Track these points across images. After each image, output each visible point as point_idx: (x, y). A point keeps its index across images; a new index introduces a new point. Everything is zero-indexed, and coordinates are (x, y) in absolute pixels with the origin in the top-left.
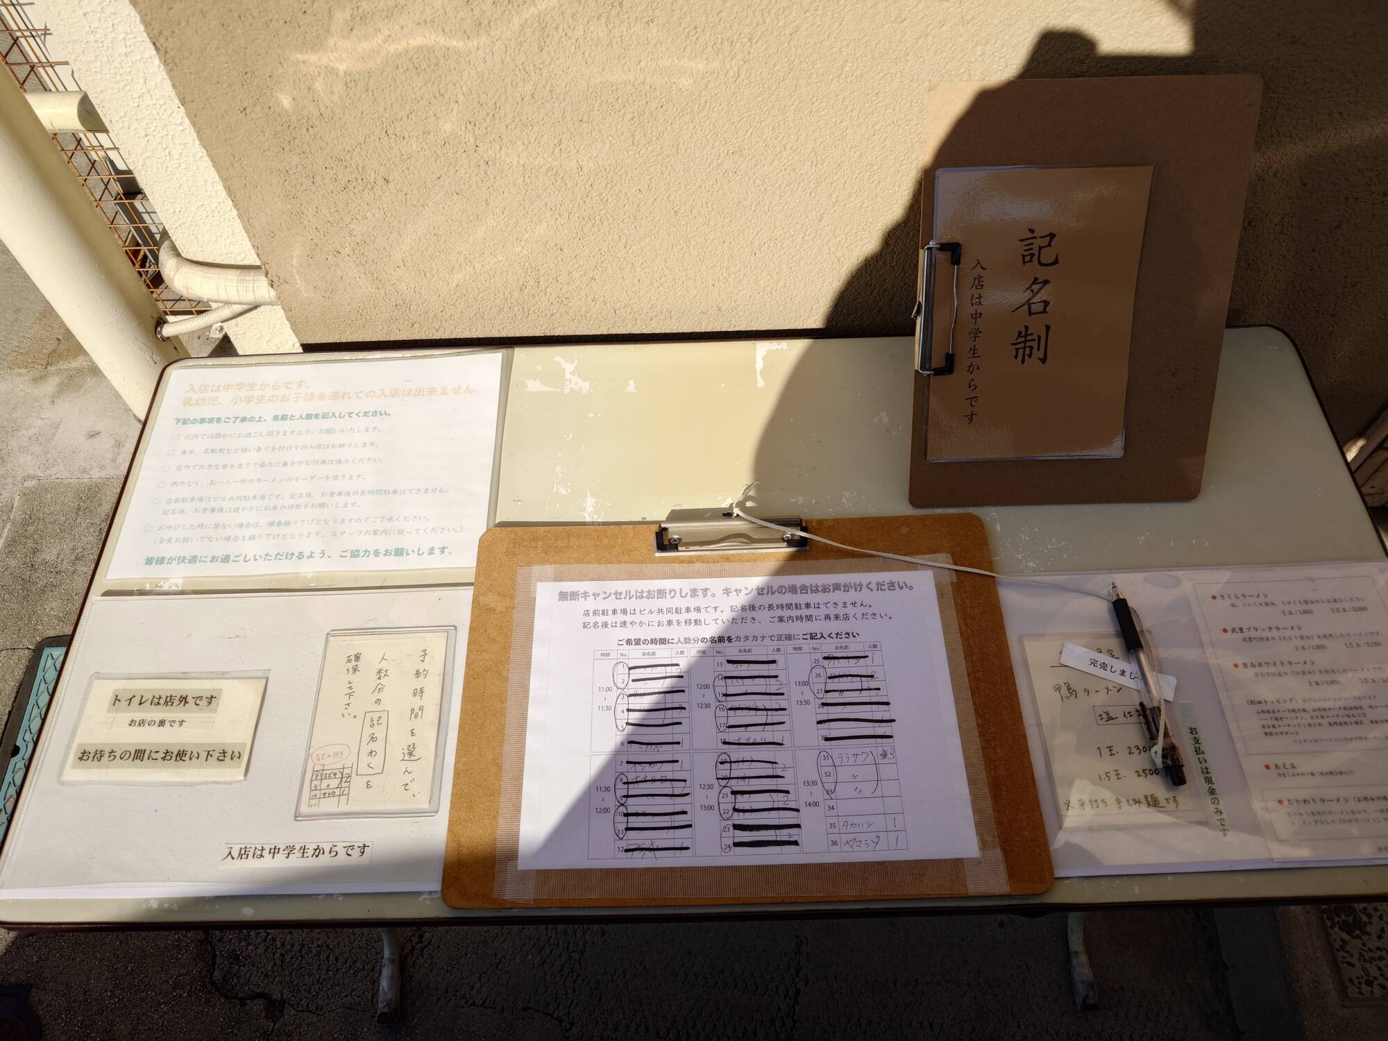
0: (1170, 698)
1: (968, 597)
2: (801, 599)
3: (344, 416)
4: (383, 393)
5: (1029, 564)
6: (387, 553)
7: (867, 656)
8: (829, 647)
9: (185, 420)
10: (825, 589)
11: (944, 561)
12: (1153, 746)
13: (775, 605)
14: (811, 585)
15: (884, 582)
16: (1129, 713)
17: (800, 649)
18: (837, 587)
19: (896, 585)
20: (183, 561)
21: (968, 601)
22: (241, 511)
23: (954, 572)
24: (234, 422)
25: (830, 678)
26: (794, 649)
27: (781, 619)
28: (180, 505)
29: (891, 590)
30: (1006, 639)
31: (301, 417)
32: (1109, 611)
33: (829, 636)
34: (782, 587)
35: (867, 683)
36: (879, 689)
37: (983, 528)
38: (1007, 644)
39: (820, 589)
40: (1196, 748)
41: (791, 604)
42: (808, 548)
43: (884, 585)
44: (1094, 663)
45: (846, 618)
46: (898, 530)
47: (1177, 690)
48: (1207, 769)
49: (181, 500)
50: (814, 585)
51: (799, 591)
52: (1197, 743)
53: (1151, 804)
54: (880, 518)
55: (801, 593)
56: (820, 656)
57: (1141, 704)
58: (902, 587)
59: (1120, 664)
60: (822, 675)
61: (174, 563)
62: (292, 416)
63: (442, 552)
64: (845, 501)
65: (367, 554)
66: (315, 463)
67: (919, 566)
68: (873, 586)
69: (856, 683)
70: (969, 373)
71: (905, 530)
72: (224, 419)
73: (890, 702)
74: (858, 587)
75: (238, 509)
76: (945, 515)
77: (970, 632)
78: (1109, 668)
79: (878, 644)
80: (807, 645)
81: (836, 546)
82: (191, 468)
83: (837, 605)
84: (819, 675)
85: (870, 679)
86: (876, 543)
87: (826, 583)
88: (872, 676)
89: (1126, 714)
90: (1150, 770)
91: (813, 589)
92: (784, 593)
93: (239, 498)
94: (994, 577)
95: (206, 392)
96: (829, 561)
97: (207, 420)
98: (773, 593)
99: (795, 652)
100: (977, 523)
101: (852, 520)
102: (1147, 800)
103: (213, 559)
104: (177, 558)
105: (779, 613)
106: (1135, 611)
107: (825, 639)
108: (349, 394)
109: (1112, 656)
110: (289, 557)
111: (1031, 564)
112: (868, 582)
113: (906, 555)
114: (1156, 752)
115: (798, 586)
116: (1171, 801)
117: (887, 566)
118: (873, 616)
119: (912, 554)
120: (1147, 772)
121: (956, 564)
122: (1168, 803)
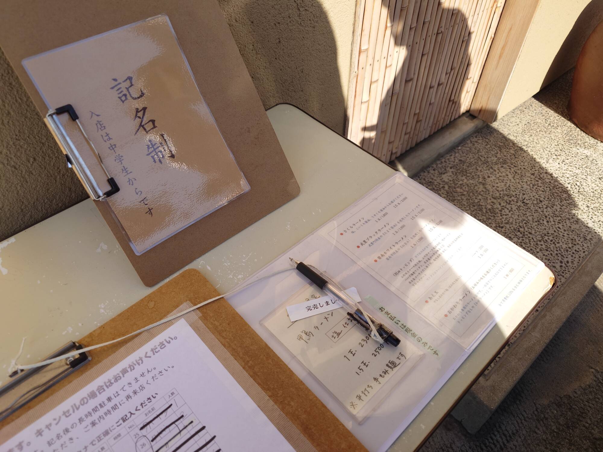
0: (360, 300)
1: (214, 319)
2: (102, 398)
5: (239, 277)
7: (171, 405)
8: (140, 419)
10: (117, 379)
11: (187, 308)
12: (371, 333)
13: (83, 417)
14: (105, 383)
15: (155, 346)
16: (346, 323)
17: (119, 435)
18: (124, 371)
19: (165, 343)
21: (216, 323)
23: (198, 311)
25: (152, 441)
26: (115, 439)
27: (93, 424)
29: (163, 348)
30: (253, 330)
32: (297, 274)
33: (136, 410)
34: (83, 399)
35: (181, 424)
36: (192, 422)
37: (199, 273)
38: (255, 332)
39: (113, 381)
40: (390, 318)
41: (96, 407)
42: (90, 358)
43: (157, 348)
44: (309, 309)
45: (142, 388)
46: (147, 307)
47: (359, 293)
48: (403, 325)
50: (107, 381)
51: (97, 393)
52: (388, 314)
53: (393, 367)
54: (132, 307)
55: (100, 393)
56: (137, 430)
57: (349, 314)
58: (169, 341)
59: (322, 300)
60: (145, 442)
64: (102, 311)
67: (173, 321)
68: (150, 354)
69: (174, 430)
70: (131, 185)
71: (152, 304)
73: (204, 425)
74: (140, 361)
76: (172, 280)
77: (229, 341)
78: (319, 306)
79: (174, 391)
80: (123, 429)
81: (109, 344)
83: (131, 384)
84: (144, 445)
85: (181, 419)
86: (137, 325)
87: (115, 374)
88: (182, 416)
89: (345, 325)
90: (378, 347)
91: (108, 384)
92: (87, 403)
94: (223, 298)
96: (110, 358)
98: (78, 409)
99: (116, 440)
100: (195, 272)
101: (113, 320)
102: (389, 367)
105: (90, 420)
106: (311, 266)
107: (134, 414)
109: (316, 298)
111: (240, 277)
112: (145, 354)
113: (161, 319)
114: (375, 335)
115: (95, 391)
116: (400, 357)
117: (152, 335)
118: (161, 374)
119: (165, 316)
120: (377, 350)
121: (195, 305)
122: (400, 359)
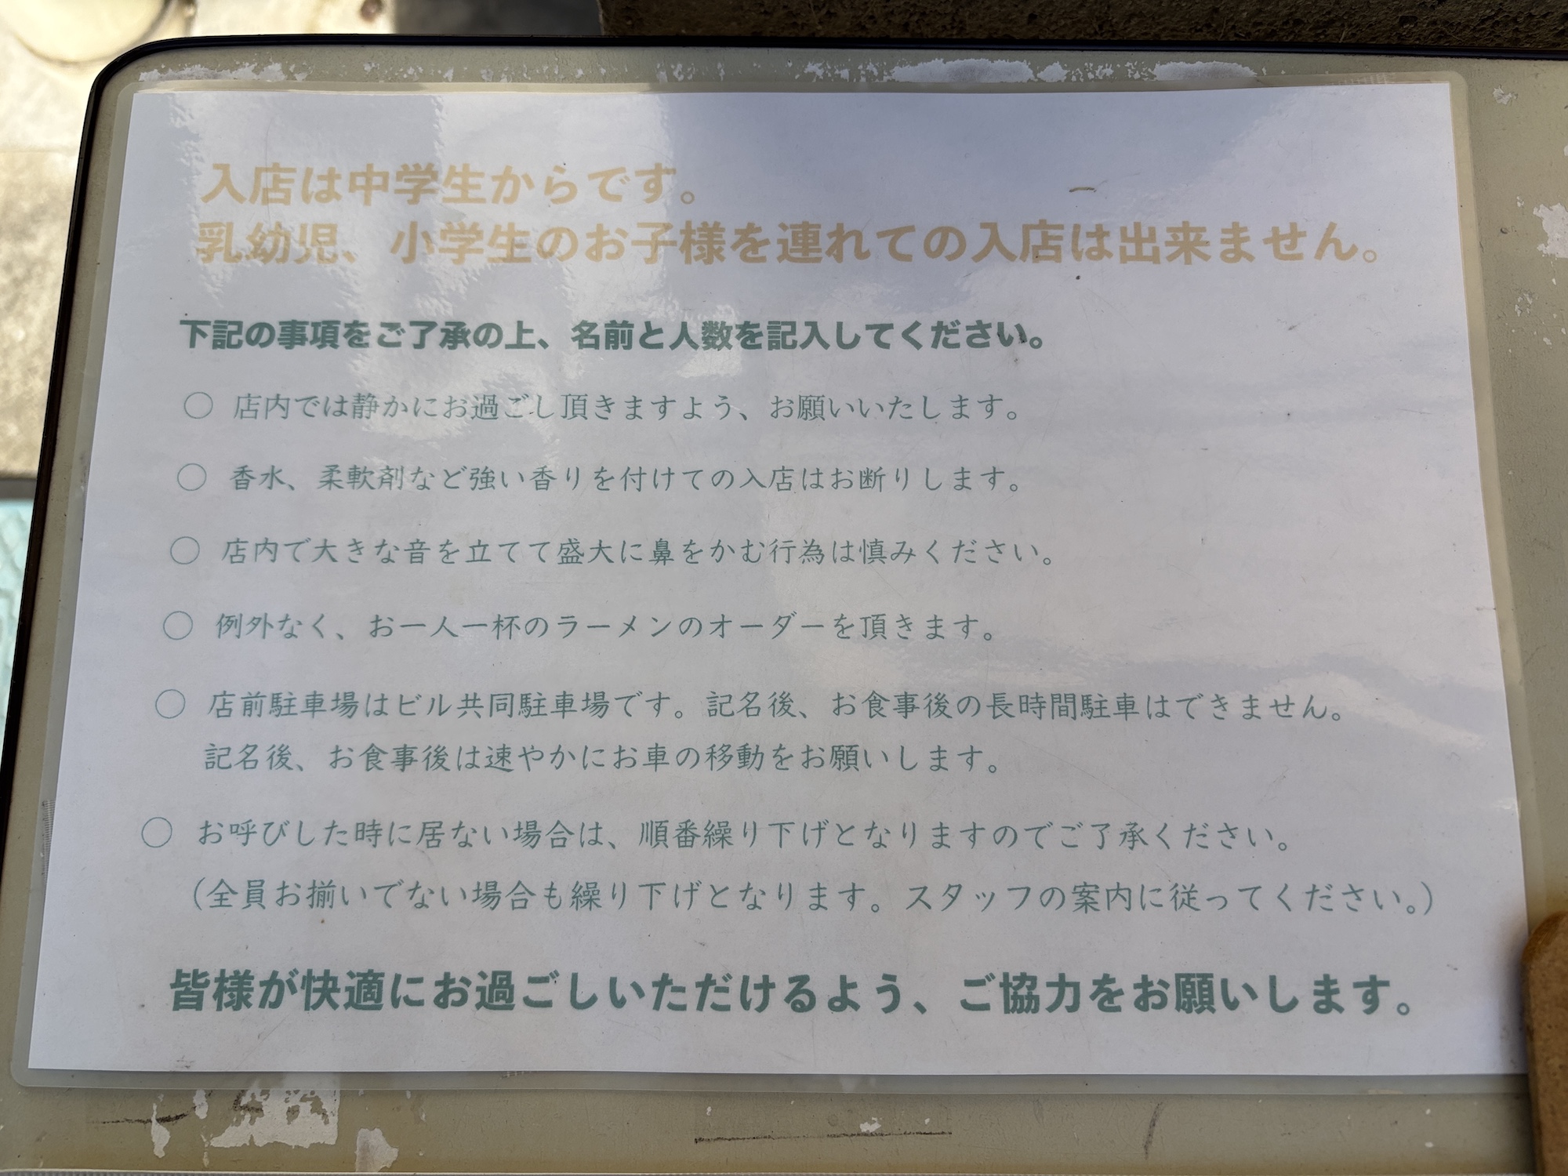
3: (857, 339)
4: (995, 241)
6: (1148, 995)
9: (220, 325)
20: (326, 994)
22: (516, 762)
24: (420, 345)
28: (267, 730)
31: (684, 334)
49: (267, 704)
61: (293, 1001)
62: (650, 330)
63: (1372, 1004)
65: (1068, 1000)
66: (782, 554)
72: (376, 331)
75: (504, 754)
82: (284, 553)
93: (501, 703)
95: (286, 201)
97: (309, 332)
103: (448, 992)
104: (298, 981)
108: (858, 235)
110: (755, 997)
